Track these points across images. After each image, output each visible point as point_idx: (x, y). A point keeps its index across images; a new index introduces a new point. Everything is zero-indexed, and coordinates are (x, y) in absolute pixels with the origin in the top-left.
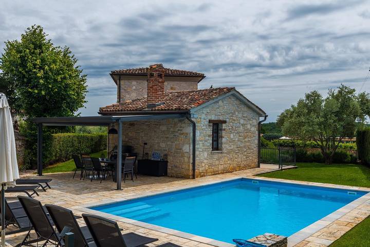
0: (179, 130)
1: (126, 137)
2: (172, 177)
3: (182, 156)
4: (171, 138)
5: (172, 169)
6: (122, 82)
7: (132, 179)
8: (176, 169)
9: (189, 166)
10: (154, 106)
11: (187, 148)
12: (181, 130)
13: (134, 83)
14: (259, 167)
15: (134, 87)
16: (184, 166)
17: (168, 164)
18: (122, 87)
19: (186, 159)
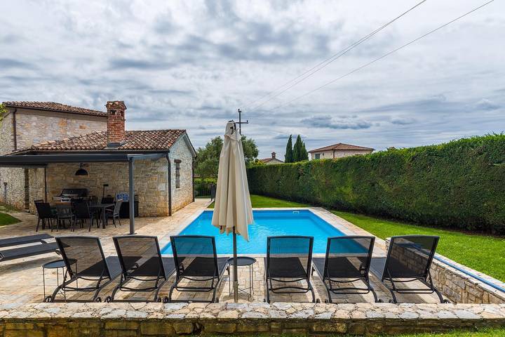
0: (152, 169)
1: (75, 180)
2: (144, 217)
3: (157, 196)
4: (142, 178)
5: (144, 209)
6: (17, 117)
7: (114, 223)
8: (150, 209)
9: (165, 204)
10: (118, 145)
11: (163, 187)
12: (155, 170)
13: (34, 118)
14: (194, 201)
15: (34, 124)
16: (159, 205)
17: (139, 204)
18: (18, 122)
19: (162, 198)
